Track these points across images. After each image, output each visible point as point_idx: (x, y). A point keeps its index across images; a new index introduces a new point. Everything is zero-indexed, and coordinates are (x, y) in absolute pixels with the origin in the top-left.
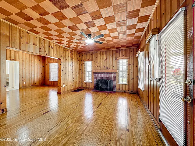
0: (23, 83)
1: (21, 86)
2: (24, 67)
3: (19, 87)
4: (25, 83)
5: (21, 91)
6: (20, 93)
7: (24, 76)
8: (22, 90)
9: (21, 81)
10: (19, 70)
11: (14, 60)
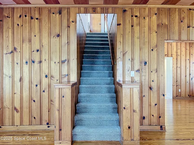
0: (177, 90)
1: (175, 95)
2: (179, 66)
3: (173, 96)
4: (180, 91)
5: (175, 102)
6: (173, 105)
7: (179, 80)
8: (177, 101)
9: (175, 86)
10: (173, 70)
11: (166, 56)
